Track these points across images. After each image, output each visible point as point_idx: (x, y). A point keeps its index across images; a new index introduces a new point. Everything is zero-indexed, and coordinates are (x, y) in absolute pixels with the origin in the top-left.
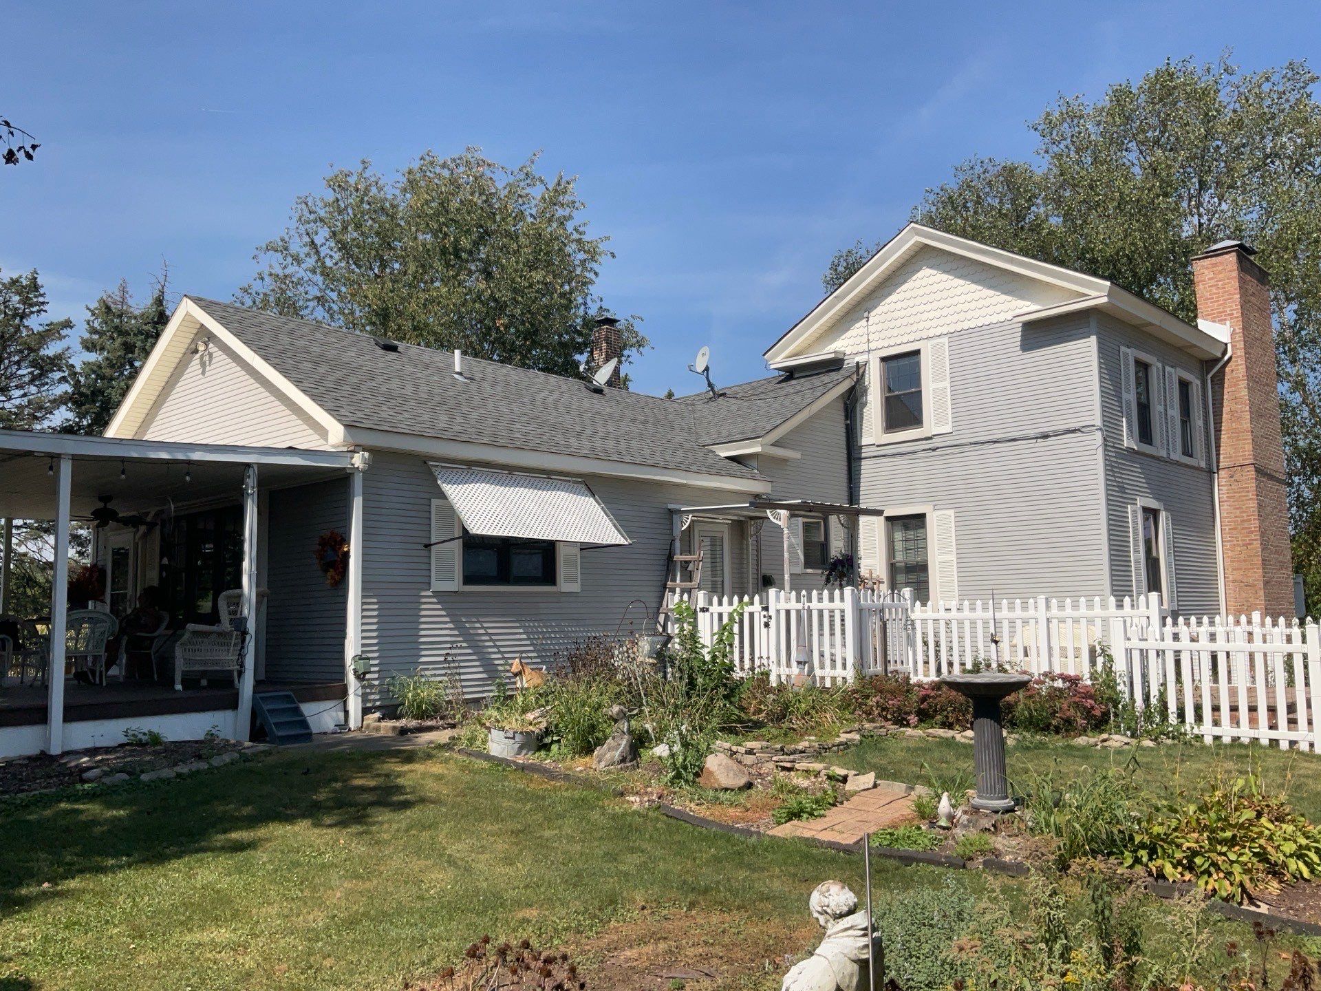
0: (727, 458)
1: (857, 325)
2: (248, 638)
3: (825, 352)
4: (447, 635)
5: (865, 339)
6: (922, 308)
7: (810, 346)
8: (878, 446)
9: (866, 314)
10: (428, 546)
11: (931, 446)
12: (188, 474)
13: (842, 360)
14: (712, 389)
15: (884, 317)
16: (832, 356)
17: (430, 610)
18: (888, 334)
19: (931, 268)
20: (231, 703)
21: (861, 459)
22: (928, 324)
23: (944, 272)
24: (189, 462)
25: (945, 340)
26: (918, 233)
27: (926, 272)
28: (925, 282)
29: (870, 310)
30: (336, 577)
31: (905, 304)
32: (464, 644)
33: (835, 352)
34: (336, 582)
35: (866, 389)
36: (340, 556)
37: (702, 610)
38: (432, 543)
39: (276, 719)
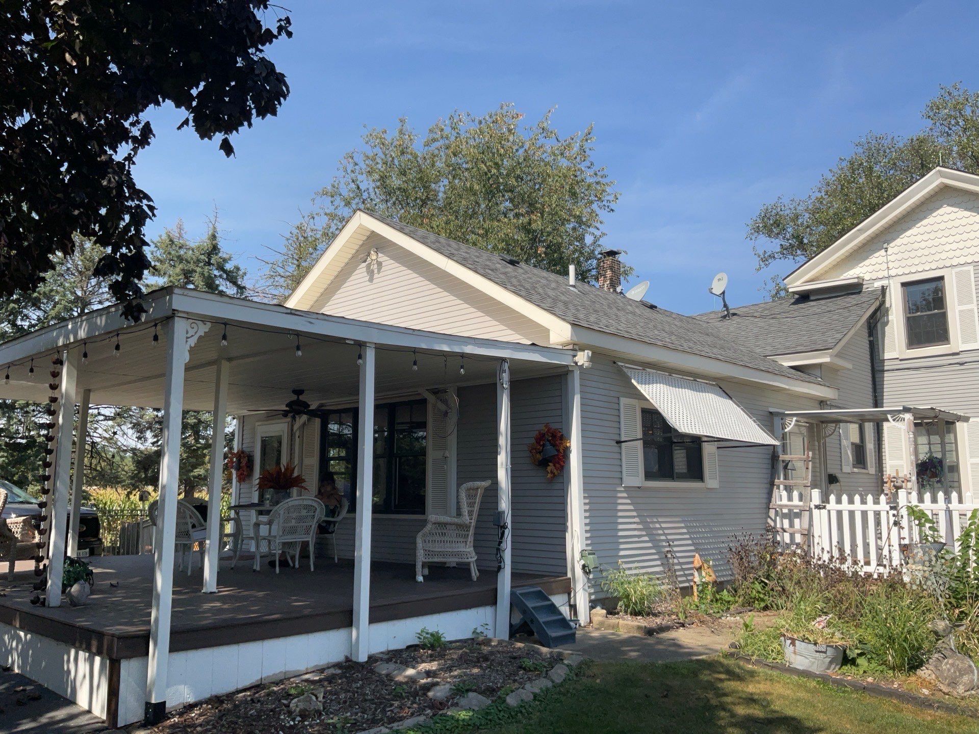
0: (792, 367)
1: (877, 255)
2: (507, 531)
3: (842, 277)
4: (635, 529)
5: (884, 266)
6: (944, 240)
7: (826, 272)
8: (901, 360)
9: (885, 246)
10: (619, 442)
11: (959, 361)
12: (462, 367)
13: (862, 285)
14: (727, 310)
15: (903, 248)
16: (856, 281)
17: (624, 505)
18: (910, 262)
19: (952, 206)
20: (492, 600)
21: (883, 371)
23: (966, 209)
24: (463, 355)
25: (971, 268)
26: (942, 175)
27: (946, 209)
28: (946, 218)
29: (889, 242)
30: (555, 471)
31: (925, 237)
32: (646, 538)
33: (858, 278)
34: (554, 475)
35: (887, 310)
36: (561, 451)
37: (817, 507)
38: (622, 440)
39: (542, 618)
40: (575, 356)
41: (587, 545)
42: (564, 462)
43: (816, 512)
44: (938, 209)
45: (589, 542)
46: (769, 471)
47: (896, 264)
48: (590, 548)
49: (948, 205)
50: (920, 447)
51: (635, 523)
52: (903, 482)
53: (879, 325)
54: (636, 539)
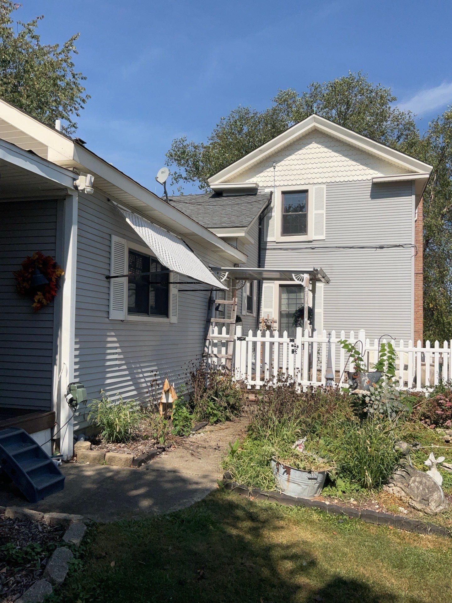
1: (268, 170)
3: (245, 183)
4: (116, 359)
5: (272, 179)
7: (235, 178)
8: (277, 243)
9: (274, 164)
10: (108, 277)
11: (311, 246)
13: (257, 189)
14: (166, 195)
15: (285, 168)
16: (254, 185)
18: (288, 178)
19: (318, 143)
21: (266, 249)
22: (314, 176)
23: (326, 147)
25: (324, 186)
26: (315, 120)
27: (314, 145)
28: (313, 151)
29: (277, 162)
30: (44, 301)
31: (300, 162)
32: (125, 367)
33: (256, 184)
34: (42, 306)
35: (272, 209)
36: (54, 280)
37: (239, 339)
38: (112, 275)
39: (26, 467)
40: (75, 179)
41: (75, 377)
42: (56, 291)
43: (238, 342)
44: (309, 144)
45: (77, 373)
46: (206, 311)
47: (280, 178)
48: (77, 380)
49: (315, 142)
50: (282, 300)
51: (116, 353)
52: (271, 322)
53: (265, 218)
54: (117, 368)
